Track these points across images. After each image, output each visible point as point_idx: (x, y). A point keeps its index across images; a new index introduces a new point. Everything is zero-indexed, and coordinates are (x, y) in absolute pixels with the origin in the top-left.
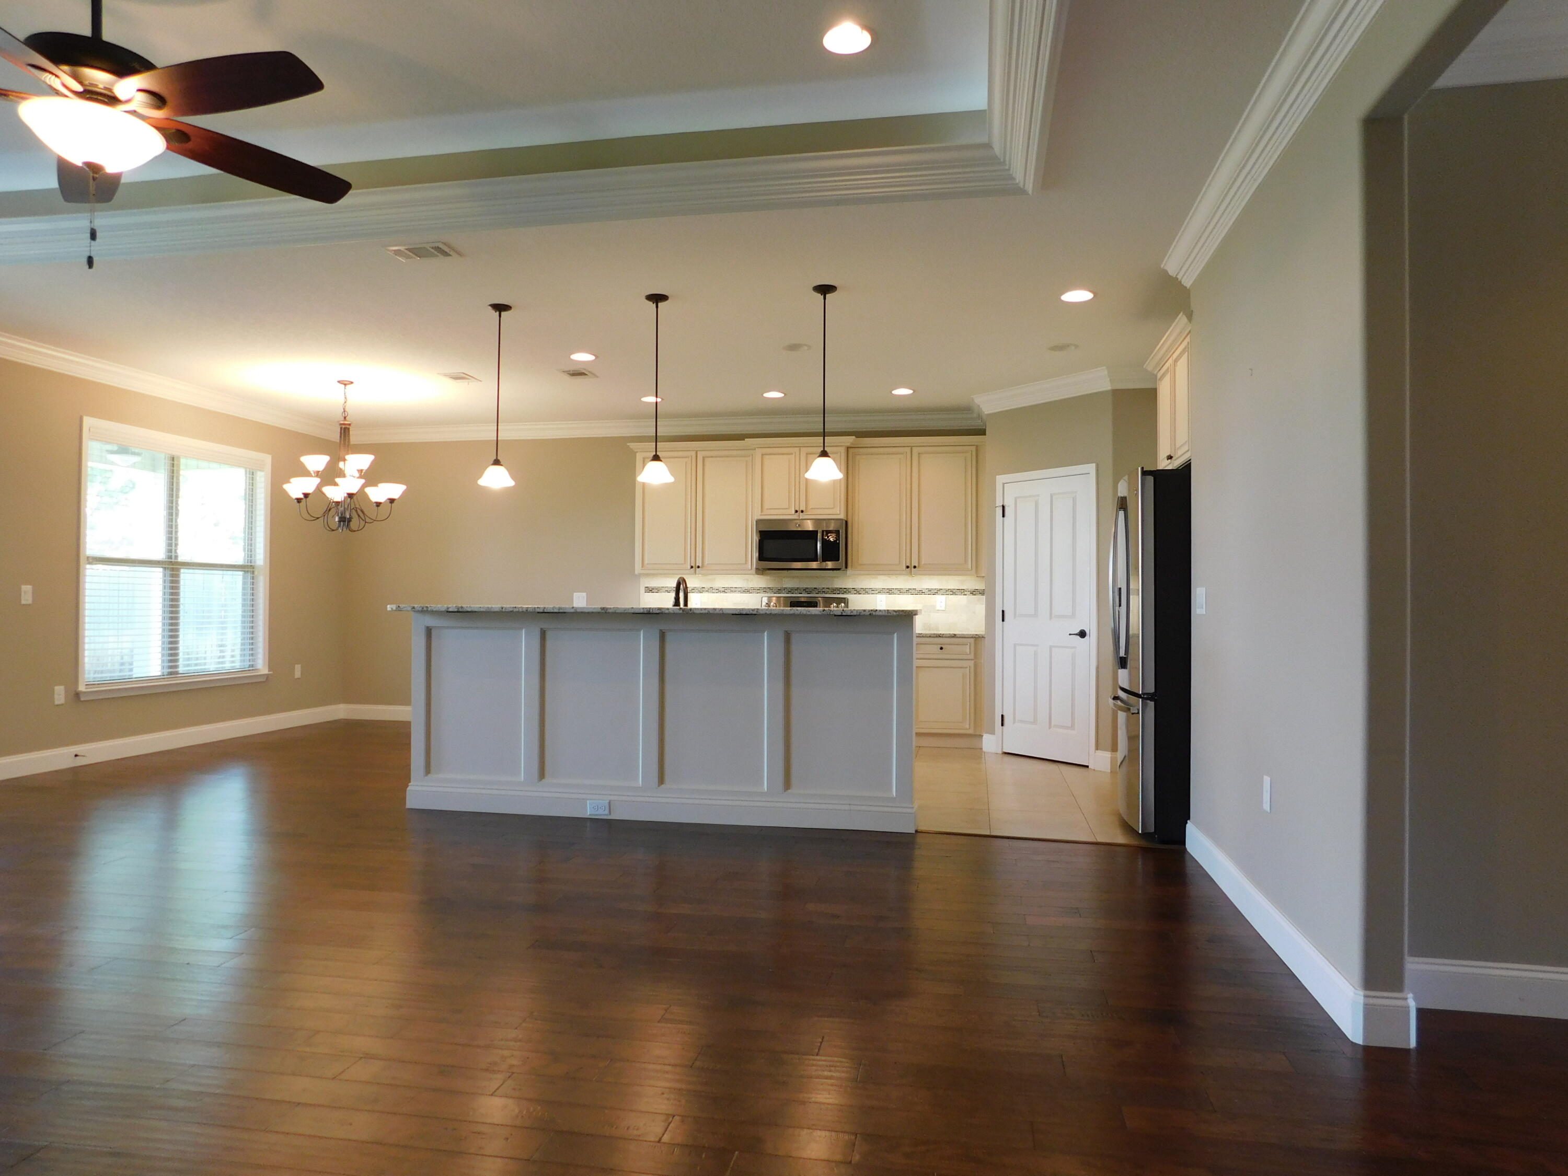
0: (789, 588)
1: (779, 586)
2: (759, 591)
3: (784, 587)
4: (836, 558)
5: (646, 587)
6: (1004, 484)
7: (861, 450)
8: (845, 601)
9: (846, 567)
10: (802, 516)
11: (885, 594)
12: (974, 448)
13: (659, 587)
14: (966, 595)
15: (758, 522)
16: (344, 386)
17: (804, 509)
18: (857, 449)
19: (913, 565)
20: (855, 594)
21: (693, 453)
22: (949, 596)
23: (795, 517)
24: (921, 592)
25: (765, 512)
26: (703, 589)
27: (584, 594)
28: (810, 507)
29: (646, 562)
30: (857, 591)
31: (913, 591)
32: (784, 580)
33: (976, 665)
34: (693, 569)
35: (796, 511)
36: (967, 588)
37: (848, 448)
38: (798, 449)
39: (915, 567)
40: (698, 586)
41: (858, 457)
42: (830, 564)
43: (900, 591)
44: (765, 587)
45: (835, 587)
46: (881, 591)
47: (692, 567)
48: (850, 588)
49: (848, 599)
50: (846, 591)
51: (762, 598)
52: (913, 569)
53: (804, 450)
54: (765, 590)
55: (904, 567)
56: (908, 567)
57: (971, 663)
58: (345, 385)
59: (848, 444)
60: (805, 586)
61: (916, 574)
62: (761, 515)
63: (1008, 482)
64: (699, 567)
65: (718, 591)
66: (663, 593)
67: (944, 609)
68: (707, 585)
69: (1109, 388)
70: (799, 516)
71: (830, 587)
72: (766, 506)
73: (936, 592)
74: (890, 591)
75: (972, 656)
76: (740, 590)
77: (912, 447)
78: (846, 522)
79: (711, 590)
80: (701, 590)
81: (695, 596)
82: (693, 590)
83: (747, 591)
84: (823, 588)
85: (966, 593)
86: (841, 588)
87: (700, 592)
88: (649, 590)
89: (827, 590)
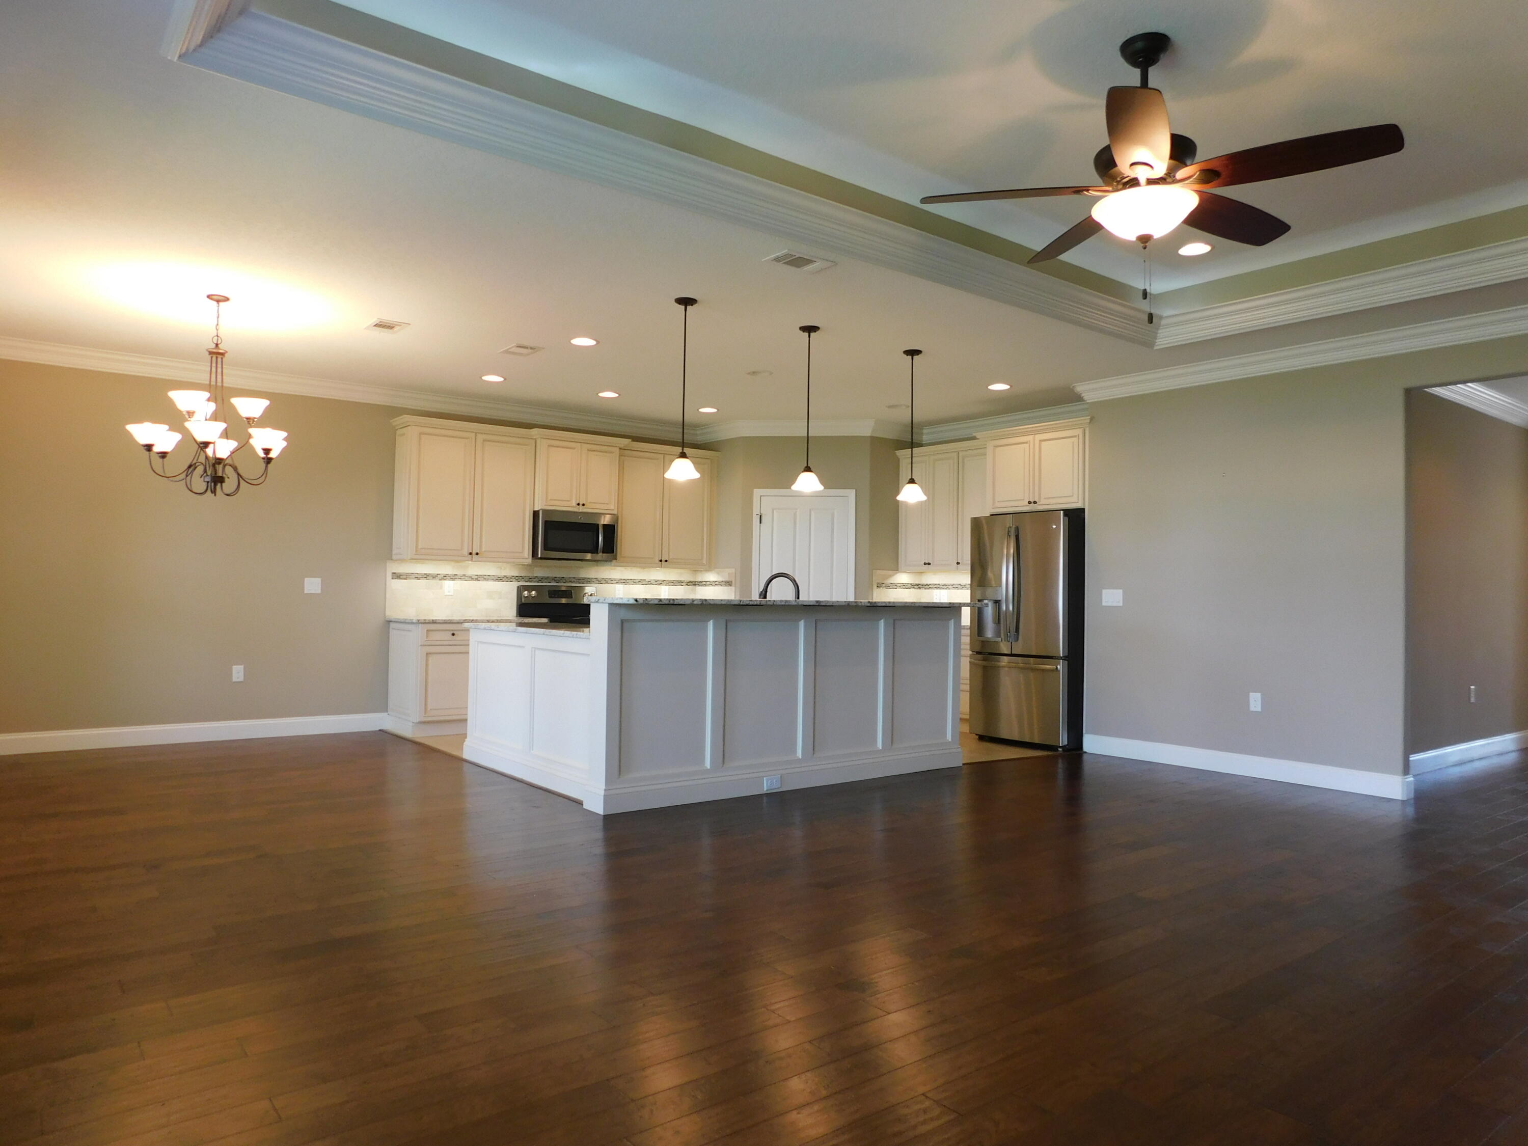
1: (530, 575)
2: (511, 580)
5: (393, 573)
6: (761, 496)
9: (615, 559)
12: (710, 462)
13: (408, 573)
16: (215, 303)
17: (585, 503)
19: (664, 559)
21: (473, 435)
25: (549, 502)
26: (456, 577)
27: (319, 580)
28: (589, 500)
29: (420, 546)
31: (644, 582)
35: (578, 505)
37: (620, 449)
38: (580, 444)
39: (666, 561)
40: (451, 573)
43: (634, 582)
52: (664, 563)
55: (657, 561)
56: (660, 561)
58: (218, 301)
59: (622, 446)
61: (665, 567)
63: (765, 495)
65: (471, 578)
66: (412, 580)
68: (460, 572)
69: (869, 435)
70: (580, 509)
73: (662, 582)
74: (625, 582)
76: (492, 578)
79: (464, 577)
80: (454, 577)
81: (448, 585)
82: (445, 577)
83: (500, 579)
84: (570, 578)
85: (683, 584)
86: (585, 578)
87: (453, 579)
88: (397, 576)
89: (574, 580)
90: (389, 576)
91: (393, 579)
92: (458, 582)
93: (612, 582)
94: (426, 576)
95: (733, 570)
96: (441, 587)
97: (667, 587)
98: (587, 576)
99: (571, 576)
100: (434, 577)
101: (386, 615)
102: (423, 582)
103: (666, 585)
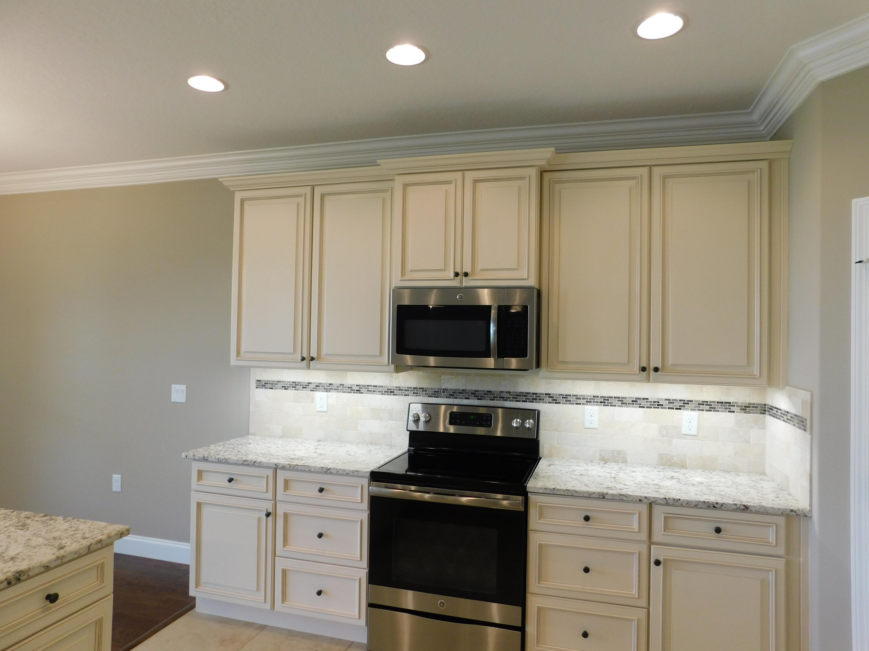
0: (450, 390)
1: (436, 386)
2: (407, 393)
3: (443, 388)
4: (521, 353)
5: (258, 381)
7: (566, 174)
8: (535, 415)
9: (538, 365)
10: (467, 282)
11: (599, 405)
12: (764, 165)
13: (275, 381)
14: (734, 412)
15: (397, 292)
17: (469, 271)
18: (556, 173)
19: (652, 366)
20: (549, 402)
21: (308, 190)
22: (704, 412)
23: (455, 283)
24: (658, 405)
25: (409, 276)
26: (332, 387)
27: (184, 387)
28: (480, 265)
29: (243, 349)
30: (554, 399)
31: (643, 403)
32: (443, 377)
33: (788, 565)
34: (305, 361)
35: (457, 275)
36: (735, 401)
37: (542, 173)
38: (460, 173)
39: (656, 370)
40: (325, 382)
41: (558, 186)
42: (514, 362)
43: (623, 402)
44: (415, 386)
45: (520, 391)
46: (590, 400)
47: (303, 359)
48: (543, 394)
49: (539, 413)
50: (536, 397)
51: (409, 405)
52: (652, 373)
53: (470, 176)
54: (416, 391)
55: (637, 369)
56: (644, 369)
57: (781, 564)
59: (543, 163)
60: (474, 388)
61: (656, 381)
62: (401, 280)
64: (312, 359)
65: (351, 389)
66: (279, 390)
67: (695, 434)
68: (336, 381)
70: (461, 282)
71: (512, 390)
72: (409, 266)
73: (683, 404)
74: (605, 401)
75: (781, 551)
76: (380, 389)
77: (650, 166)
78: (539, 293)
79: (341, 388)
80: (328, 388)
81: (320, 396)
82: (318, 387)
83: (391, 392)
84: (501, 392)
85: (732, 409)
86: (529, 393)
87: (327, 390)
88: (262, 384)
89: (508, 395)
90: (253, 384)
91: (257, 388)
92: (333, 395)
93: (579, 401)
94: (295, 385)
95: (806, 395)
96: (313, 401)
97: (696, 414)
98: (532, 391)
99: (502, 389)
100: (305, 386)
101: (250, 432)
102: (291, 392)
103: (692, 410)
